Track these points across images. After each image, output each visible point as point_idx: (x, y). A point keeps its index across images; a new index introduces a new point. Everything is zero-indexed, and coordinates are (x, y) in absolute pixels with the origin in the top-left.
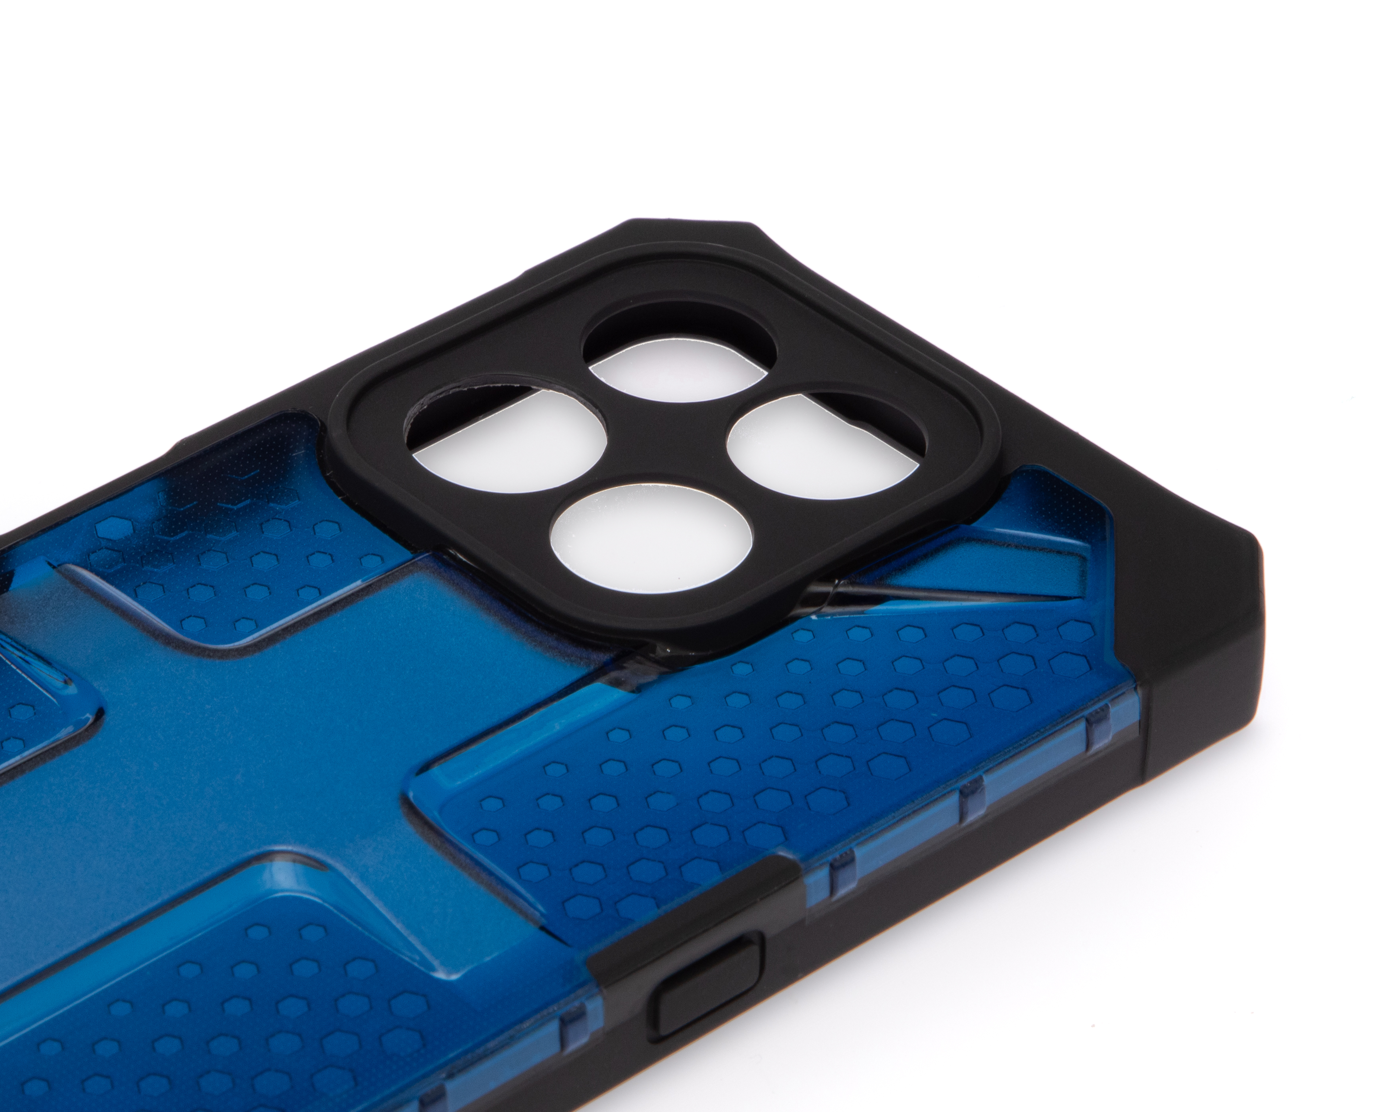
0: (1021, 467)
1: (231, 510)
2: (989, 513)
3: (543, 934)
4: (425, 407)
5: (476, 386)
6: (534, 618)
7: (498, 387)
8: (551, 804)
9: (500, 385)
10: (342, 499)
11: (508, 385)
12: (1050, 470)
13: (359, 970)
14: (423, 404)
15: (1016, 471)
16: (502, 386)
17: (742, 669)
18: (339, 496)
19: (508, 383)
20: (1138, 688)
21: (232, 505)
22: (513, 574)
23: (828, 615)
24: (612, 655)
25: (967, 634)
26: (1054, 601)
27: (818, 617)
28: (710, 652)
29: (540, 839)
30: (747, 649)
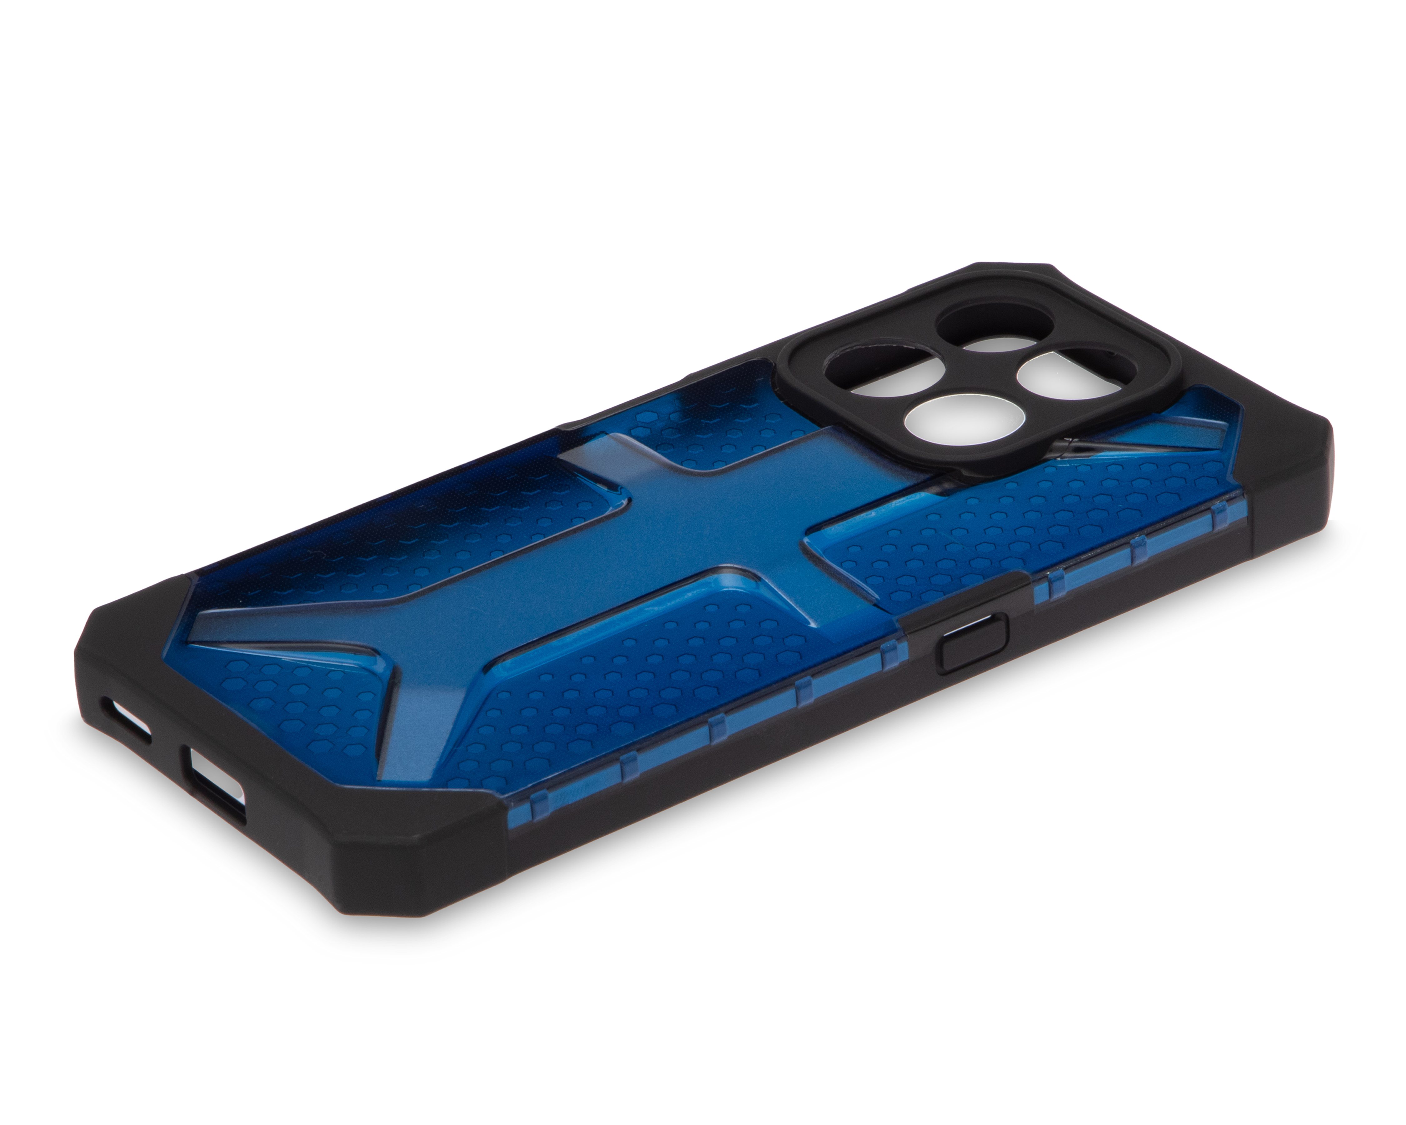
0: (1193, 386)
1: (709, 424)
2: (1171, 408)
3: (876, 608)
4: (838, 356)
5: (870, 345)
6: (889, 457)
7: (883, 346)
8: (889, 549)
9: (884, 345)
10: (784, 403)
11: (890, 345)
12: (1211, 387)
13: (768, 625)
14: (836, 354)
15: (1190, 387)
16: (886, 346)
17: (1011, 486)
18: (781, 401)
19: (890, 344)
20: (1245, 495)
21: (710, 421)
22: (878, 433)
23: (1066, 458)
24: (932, 475)
25: (1147, 468)
26: (1201, 451)
27: (1061, 459)
28: (993, 476)
29: (881, 565)
30: (1015, 476)
